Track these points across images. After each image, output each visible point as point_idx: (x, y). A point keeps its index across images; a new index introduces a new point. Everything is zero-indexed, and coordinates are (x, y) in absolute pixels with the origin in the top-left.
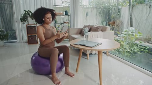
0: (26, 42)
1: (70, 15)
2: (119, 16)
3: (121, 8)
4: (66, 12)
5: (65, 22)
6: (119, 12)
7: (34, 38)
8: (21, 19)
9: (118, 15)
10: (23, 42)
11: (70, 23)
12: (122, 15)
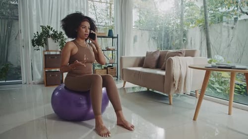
0: (39, 84)
1: (117, 37)
2: (185, 42)
3: (188, 30)
4: (110, 31)
5: (109, 48)
6: (185, 35)
7: (57, 75)
8: (33, 41)
9: (184, 40)
10: (34, 84)
11: (117, 50)
12: (189, 41)
